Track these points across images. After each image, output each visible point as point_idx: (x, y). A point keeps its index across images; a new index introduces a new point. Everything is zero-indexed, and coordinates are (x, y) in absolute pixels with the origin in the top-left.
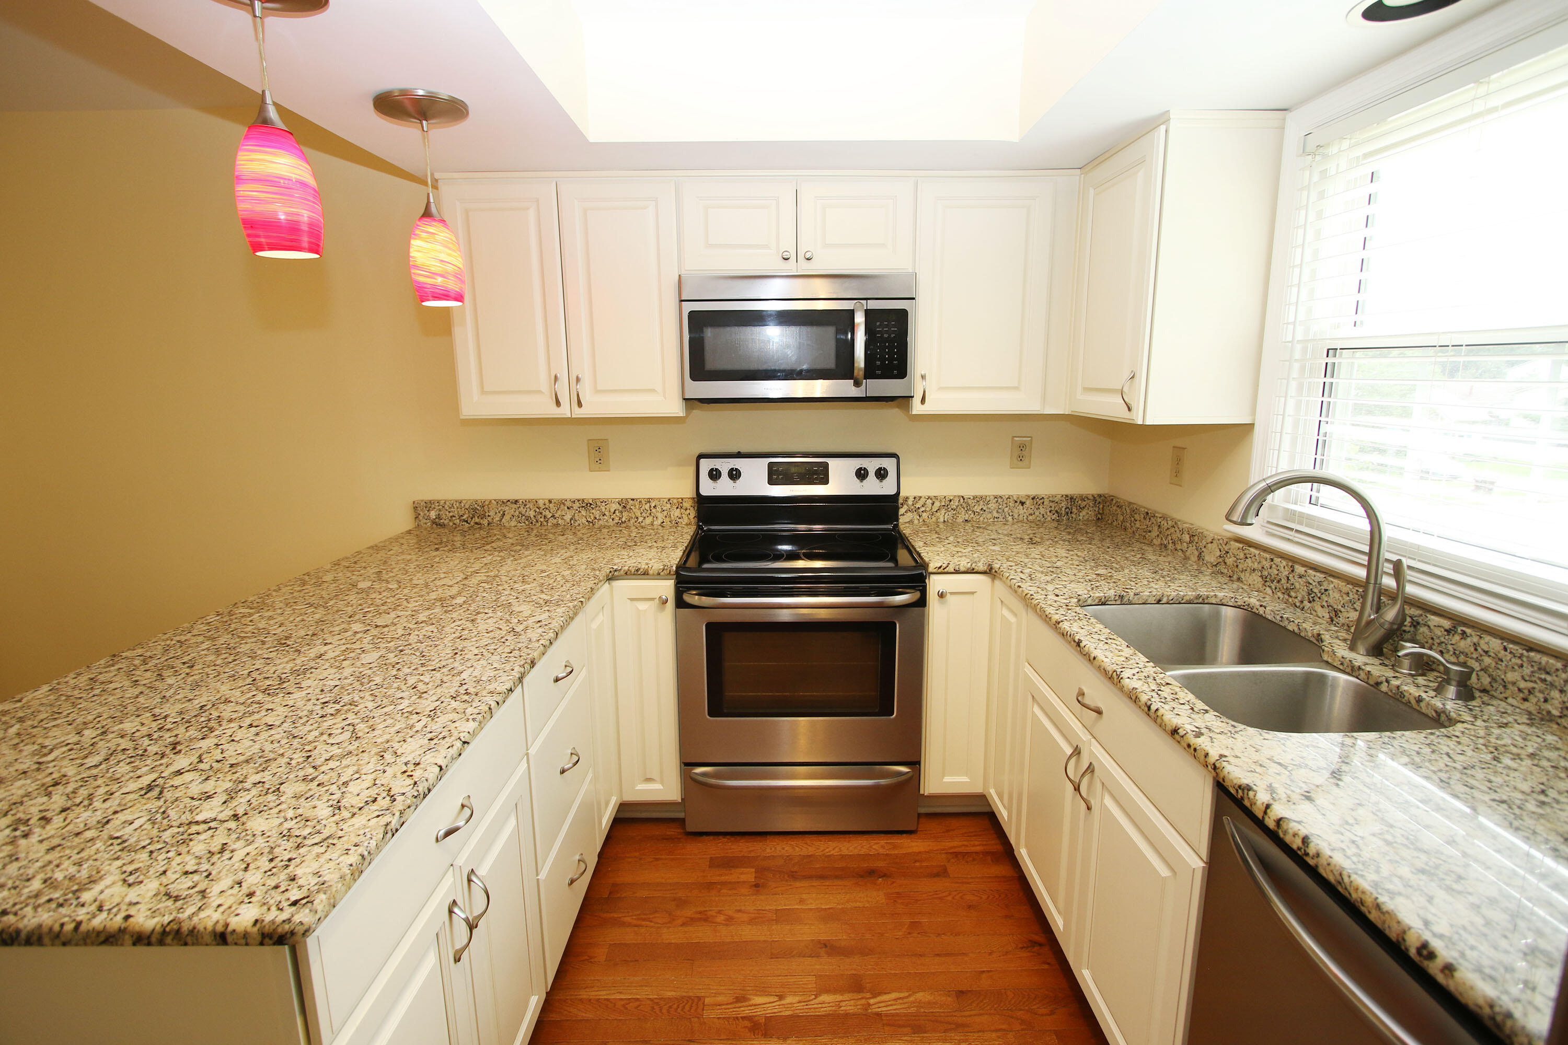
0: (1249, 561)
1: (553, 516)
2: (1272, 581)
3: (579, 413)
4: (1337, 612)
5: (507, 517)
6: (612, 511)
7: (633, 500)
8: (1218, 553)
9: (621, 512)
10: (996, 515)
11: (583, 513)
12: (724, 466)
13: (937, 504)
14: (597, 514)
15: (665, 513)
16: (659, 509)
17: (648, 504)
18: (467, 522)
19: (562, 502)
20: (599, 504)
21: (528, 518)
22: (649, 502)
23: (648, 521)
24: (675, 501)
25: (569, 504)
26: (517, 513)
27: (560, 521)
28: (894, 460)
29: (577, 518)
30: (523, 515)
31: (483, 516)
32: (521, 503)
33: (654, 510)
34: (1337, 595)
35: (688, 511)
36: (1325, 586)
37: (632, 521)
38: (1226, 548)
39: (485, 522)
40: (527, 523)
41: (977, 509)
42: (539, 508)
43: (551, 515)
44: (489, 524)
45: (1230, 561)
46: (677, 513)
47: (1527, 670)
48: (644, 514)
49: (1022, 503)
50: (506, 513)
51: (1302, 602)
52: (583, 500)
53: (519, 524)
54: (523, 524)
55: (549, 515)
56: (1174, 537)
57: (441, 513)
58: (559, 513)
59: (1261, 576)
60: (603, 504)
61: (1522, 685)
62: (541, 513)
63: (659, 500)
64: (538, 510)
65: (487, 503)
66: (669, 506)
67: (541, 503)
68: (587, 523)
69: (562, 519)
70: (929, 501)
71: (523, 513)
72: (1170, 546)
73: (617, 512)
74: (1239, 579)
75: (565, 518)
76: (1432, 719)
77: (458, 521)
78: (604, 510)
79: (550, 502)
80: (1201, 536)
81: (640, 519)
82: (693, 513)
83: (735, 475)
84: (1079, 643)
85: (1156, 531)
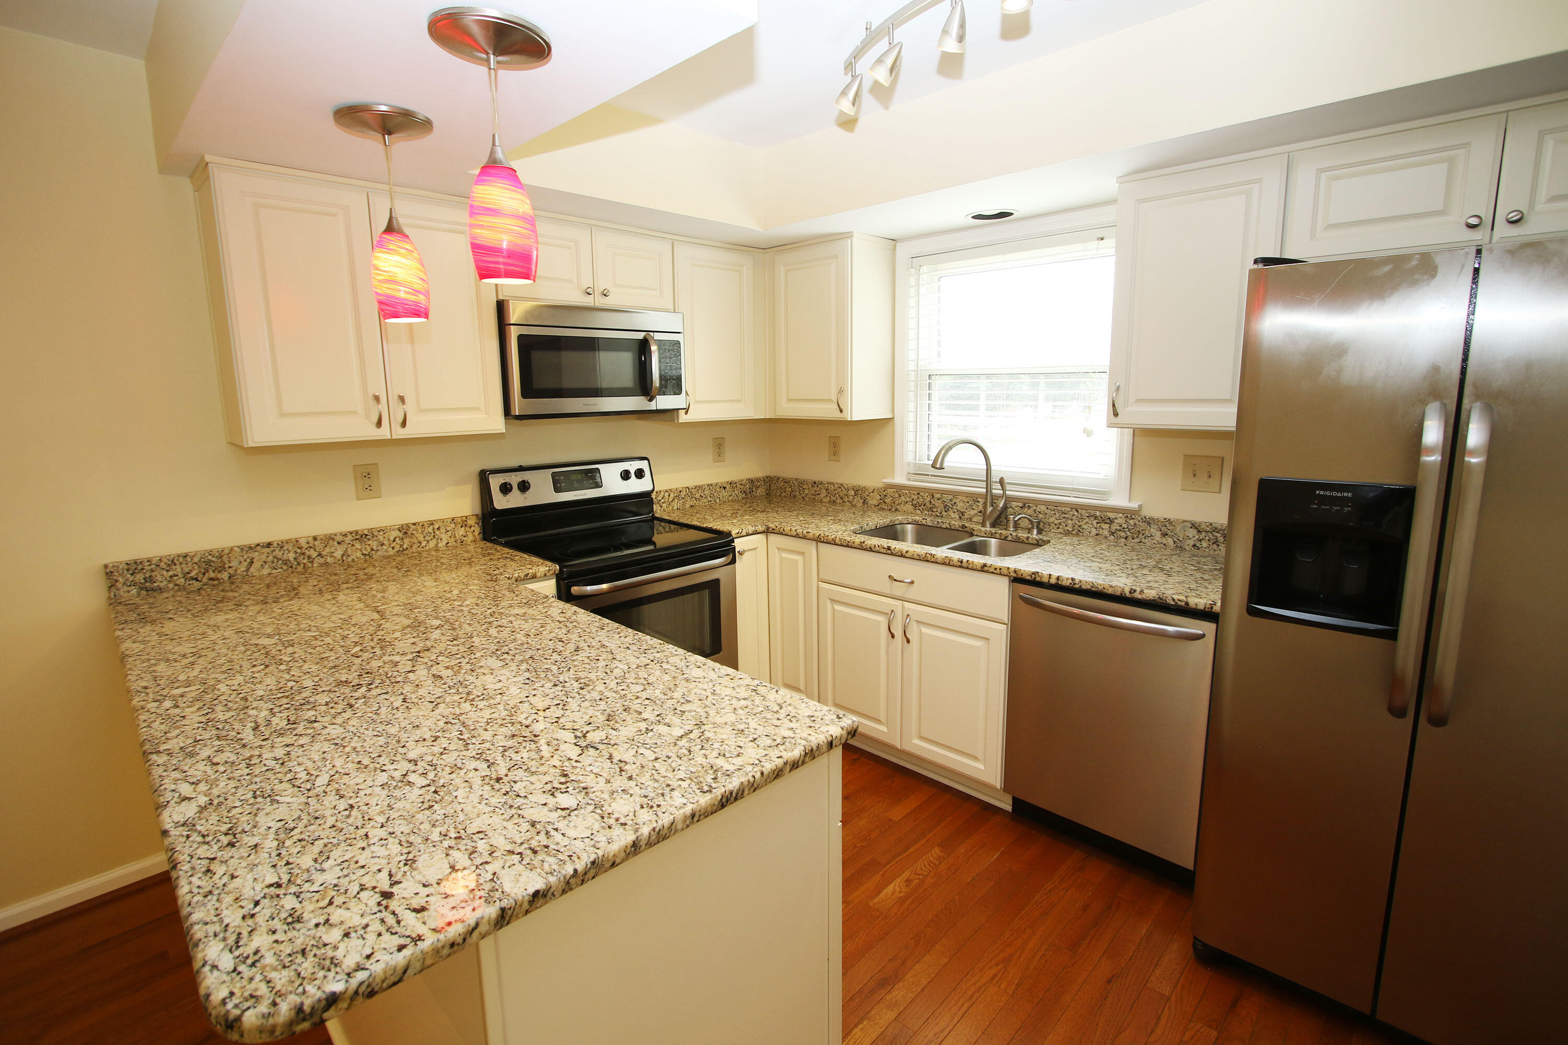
0: (902, 498)
1: (320, 555)
2: (920, 506)
3: (400, 433)
4: (963, 513)
5: (257, 565)
6: (392, 538)
7: (414, 524)
8: (879, 497)
9: (402, 539)
10: (709, 499)
11: (358, 546)
12: (514, 479)
13: (672, 495)
14: (374, 544)
15: (450, 533)
16: (443, 530)
17: (431, 527)
18: (197, 579)
19: (330, 538)
20: (376, 533)
21: (286, 562)
22: (432, 524)
23: (432, 544)
24: (459, 520)
25: (339, 538)
26: (271, 557)
27: (329, 560)
28: (646, 462)
29: (350, 552)
30: (279, 559)
31: (222, 569)
32: (275, 545)
33: (438, 532)
34: (962, 504)
35: (473, 528)
36: (954, 501)
37: (415, 546)
38: (885, 493)
39: (225, 575)
40: (285, 567)
41: (697, 496)
42: (300, 548)
43: (317, 554)
44: (230, 577)
45: (888, 500)
46: (462, 531)
47: (1057, 515)
48: (427, 538)
49: (724, 488)
50: (255, 560)
51: (941, 513)
52: (357, 532)
53: (274, 571)
54: (280, 570)
55: (314, 554)
56: (841, 494)
57: (153, 574)
58: (328, 550)
59: (913, 505)
60: (381, 533)
61: (1056, 522)
62: (304, 554)
63: (443, 521)
64: (299, 551)
65: (226, 551)
66: (453, 525)
67: (303, 542)
68: (362, 557)
69: (332, 556)
70: (667, 494)
71: (279, 557)
72: (839, 501)
73: (397, 539)
74: (896, 510)
75: (334, 555)
76: (1036, 545)
77: (182, 580)
78: (382, 539)
79: (315, 539)
80: (864, 489)
81: (424, 544)
82: (477, 529)
83: (524, 487)
84: (889, 548)
85: (824, 493)
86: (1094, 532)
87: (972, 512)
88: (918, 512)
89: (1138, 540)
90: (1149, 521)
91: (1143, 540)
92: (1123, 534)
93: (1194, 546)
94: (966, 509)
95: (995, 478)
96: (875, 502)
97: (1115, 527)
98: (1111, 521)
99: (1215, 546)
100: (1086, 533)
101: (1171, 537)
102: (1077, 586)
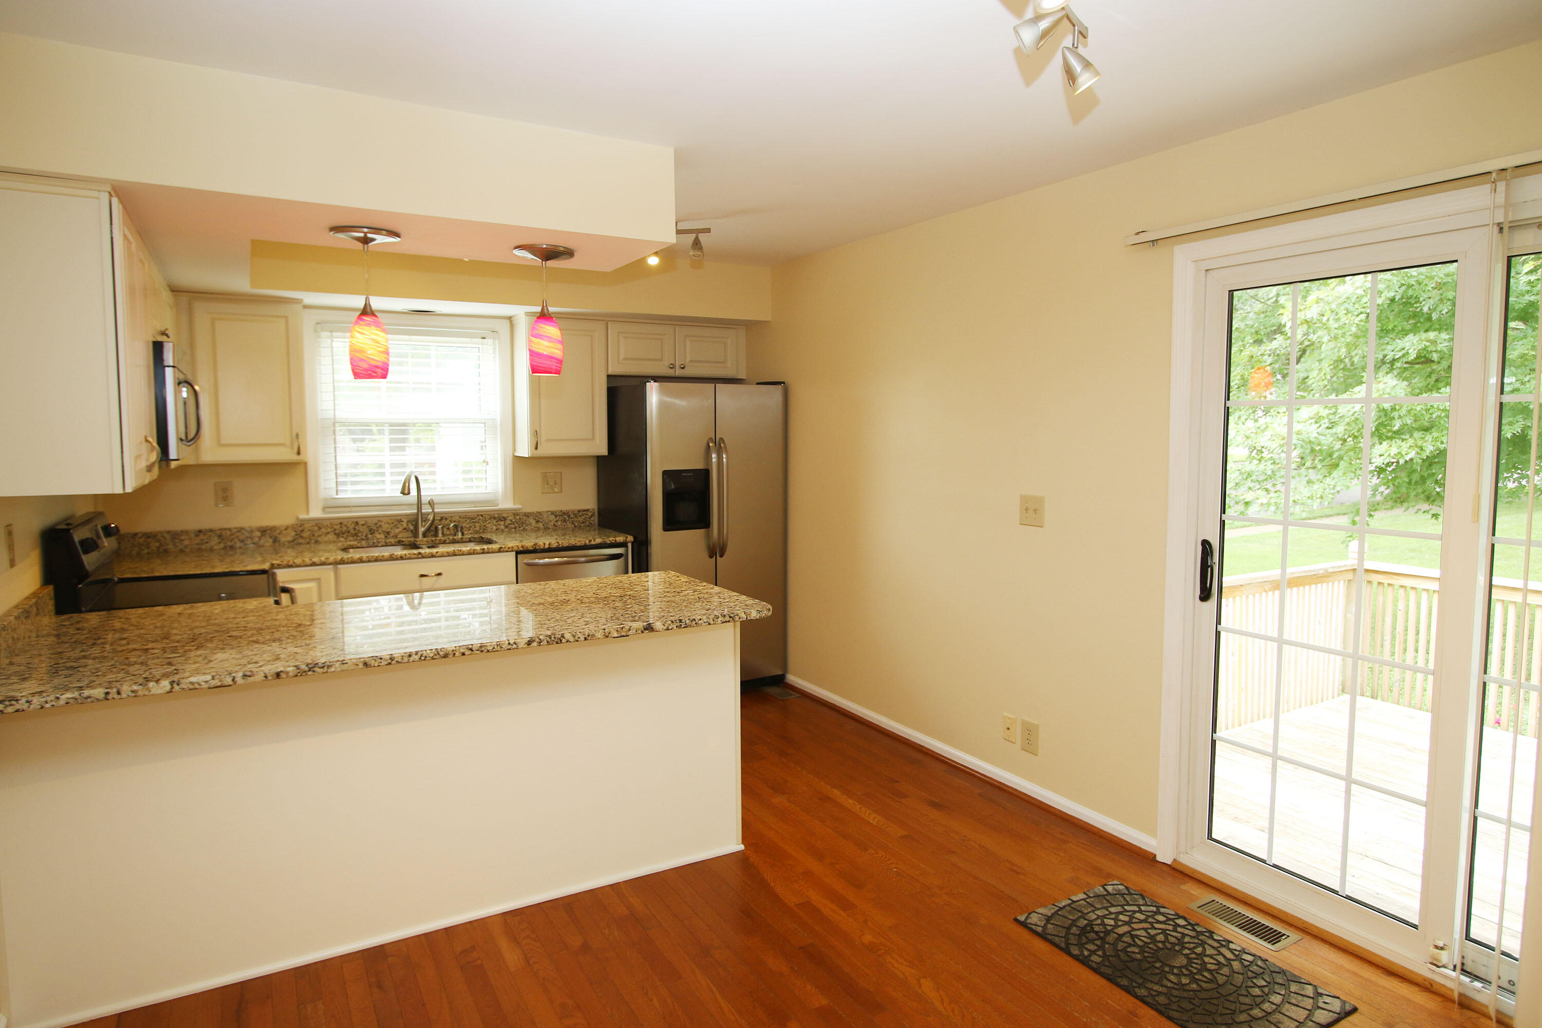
0: (322, 530)
2: (344, 534)
4: (388, 533)
8: (294, 533)
34: (387, 526)
38: (300, 529)
45: (306, 535)
47: (468, 521)
59: (335, 534)
80: (273, 529)
84: (420, 553)
85: (215, 540)
86: (495, 528)
87: (397, 531)
88: (342, 539)
89: (522, 528)
90: (527, 515)
91: (526, 528)
92: (513, 526)
93: (554, 525)
94: (391, 529)
95: (425, 500)
96: (289, 539)
97: (508, 522)
98: (505, 519)
99: (564, 523)
100: (489, 530)
101: (541, 522)
102: (561, 546)
